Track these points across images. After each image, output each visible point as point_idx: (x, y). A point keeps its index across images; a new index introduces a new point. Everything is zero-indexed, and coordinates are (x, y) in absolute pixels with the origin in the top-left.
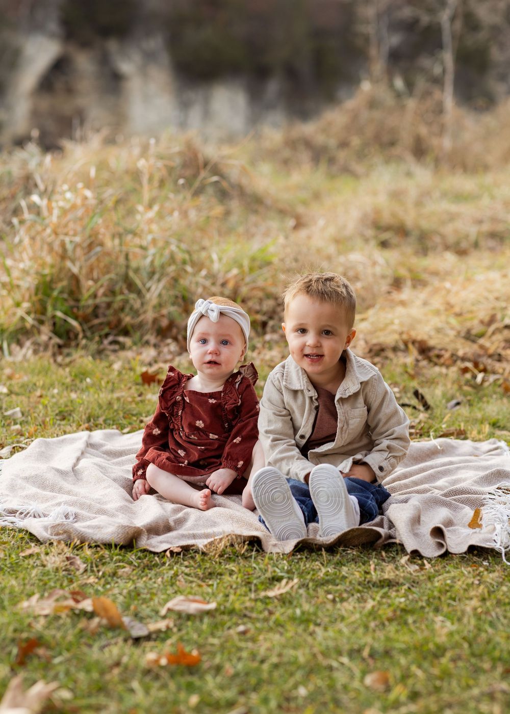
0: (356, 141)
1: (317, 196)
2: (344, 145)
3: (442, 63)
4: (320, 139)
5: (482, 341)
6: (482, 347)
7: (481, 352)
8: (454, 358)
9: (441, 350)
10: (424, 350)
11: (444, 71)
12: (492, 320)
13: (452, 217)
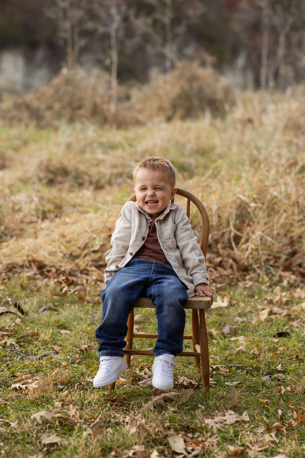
0: (57, 106)
1: (26, 143)
2: (50, 108)
3: (110, 57)
4: (36, 104)
5: (77, 261)
6: (77, 265)
7: (76, 269)
8: (59, 272)
9: (51, 267)
10: (41, 267)
11: (111, 63)
12: (86, 247)
13: (99, 163)
